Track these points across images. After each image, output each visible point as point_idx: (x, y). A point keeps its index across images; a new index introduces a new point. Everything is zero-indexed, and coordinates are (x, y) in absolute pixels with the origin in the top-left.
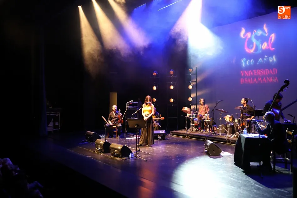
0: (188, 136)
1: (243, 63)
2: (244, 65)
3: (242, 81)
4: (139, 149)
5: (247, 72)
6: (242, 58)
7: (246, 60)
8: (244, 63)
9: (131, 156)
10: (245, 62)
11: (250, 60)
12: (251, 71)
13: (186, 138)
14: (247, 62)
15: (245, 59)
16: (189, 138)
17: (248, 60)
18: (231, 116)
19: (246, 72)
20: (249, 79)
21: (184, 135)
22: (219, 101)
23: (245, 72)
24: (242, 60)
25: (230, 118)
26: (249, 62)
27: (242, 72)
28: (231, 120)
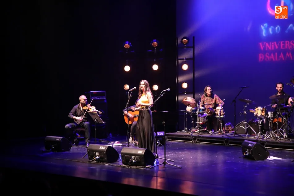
0: (195, 139)
1: (262, 31)
2: (264, 33)
3: (261, 57)
4: (157, 155)
5: (269, 44)
6: (262, 23)
7: (269, 26)
8: (265, 30)
9: (157, 163)
10: (267, 29)
11: (275, 26)
12: (275, 43)
13: (192, 142)
14: (270, 30)
15: (266, 25)
16: (196, 142)
17: (272, 27)
18: (263, 108)
19: (267, 44)
20: (272, 55)
21: (189, 138)
22: (243, 88)
23: (265, 44)
24: (262, 26)
25: (262, 111)
26: (274, 30)
27: (261, 44)
28: (263, 114)
